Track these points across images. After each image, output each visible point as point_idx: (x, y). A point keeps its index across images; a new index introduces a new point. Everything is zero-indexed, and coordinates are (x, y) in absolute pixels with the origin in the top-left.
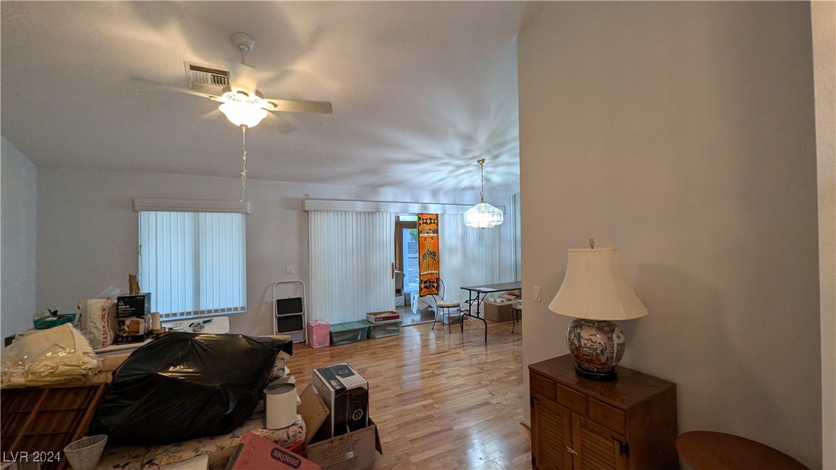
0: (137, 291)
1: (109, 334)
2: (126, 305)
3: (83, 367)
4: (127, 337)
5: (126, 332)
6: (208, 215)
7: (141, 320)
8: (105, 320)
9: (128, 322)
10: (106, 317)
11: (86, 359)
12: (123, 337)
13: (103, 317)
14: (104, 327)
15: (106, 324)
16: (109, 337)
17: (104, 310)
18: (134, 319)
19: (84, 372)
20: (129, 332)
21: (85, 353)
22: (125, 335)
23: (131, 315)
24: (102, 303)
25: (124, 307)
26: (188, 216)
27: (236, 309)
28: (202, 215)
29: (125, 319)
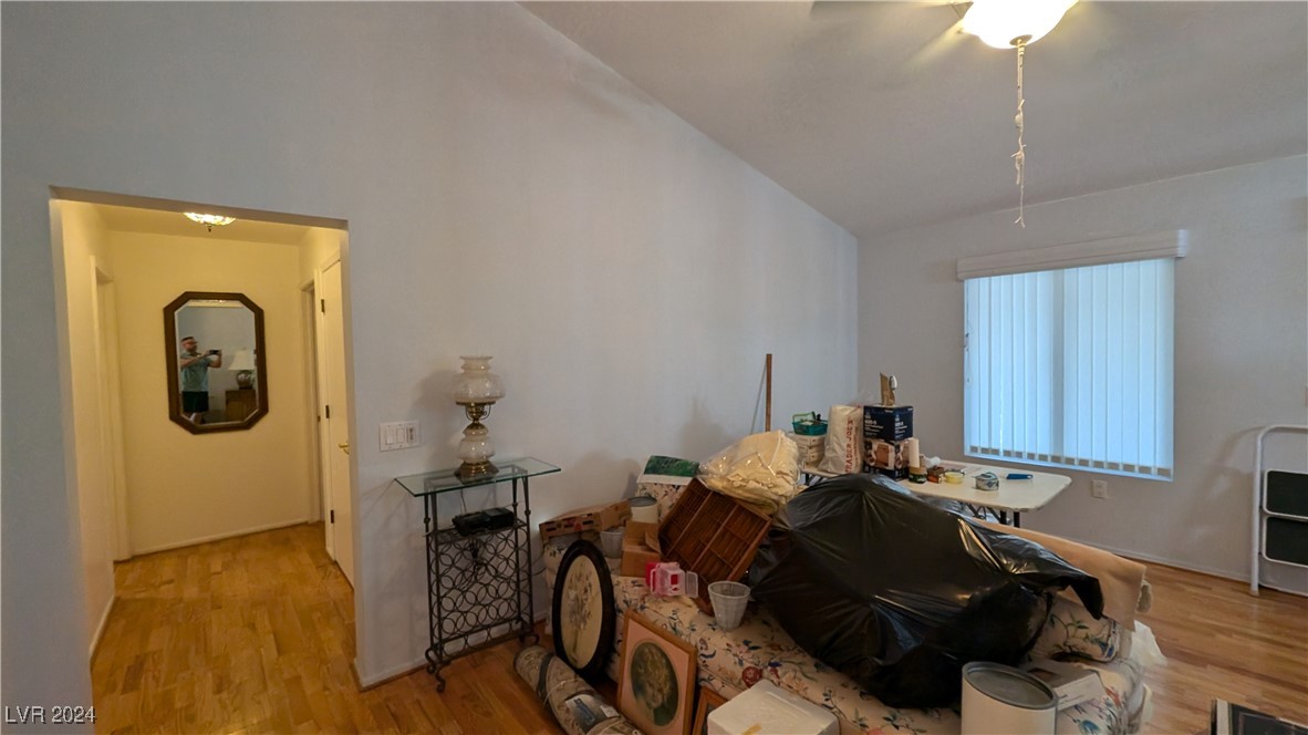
0: (891, 401)
1: (854, 457)
2: (872, 419)
3: (774, 490)
4: (875, 468)
5: (872, 461)
6: (1083, 273)
7: (891, 448)
8: (852, 436)
9: (875, 447)
10: (853, 432)
11: (780, 481)
12: (870, 467)
13: (849, 430)
14: (848, 446)
15: (852, 443)
16: (854, 462)
17: (851, 422)
18: (882, 442)
19: (775, 497)
20: (877, 461)
21: (779, 473)
22: (872, 464)
23: (878, 436)
24: (847, 413)
25: (870, 422)
26: (1042, 279)
27: (1144, 469)
28: (1069, 273)
29: (872, 441)
